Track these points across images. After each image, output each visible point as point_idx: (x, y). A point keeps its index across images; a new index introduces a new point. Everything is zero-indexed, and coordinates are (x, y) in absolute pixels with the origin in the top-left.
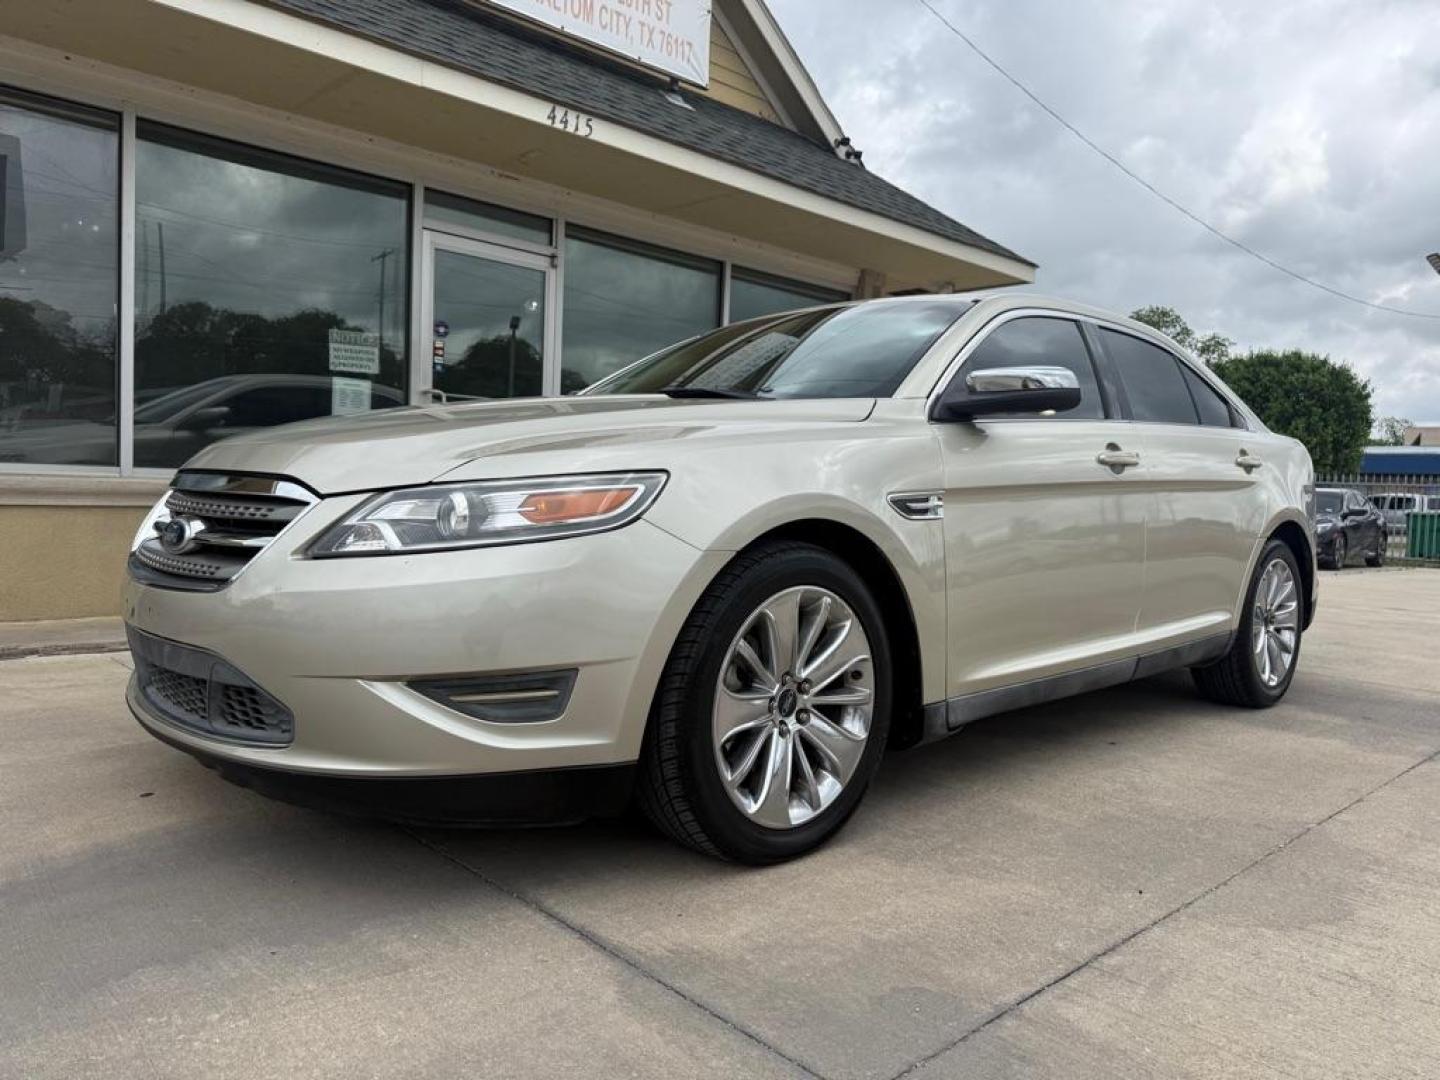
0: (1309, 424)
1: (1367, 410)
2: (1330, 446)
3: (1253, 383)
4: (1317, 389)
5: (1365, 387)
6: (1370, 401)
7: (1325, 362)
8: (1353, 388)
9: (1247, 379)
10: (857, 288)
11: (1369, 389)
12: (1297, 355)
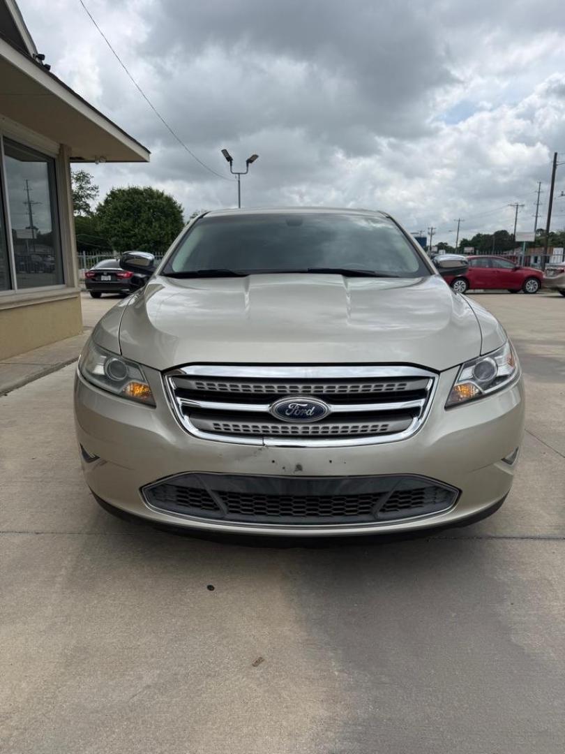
0: (161, 225)
1: (181, 218)
2: (170, 235)
3: (132, 202)
4: (162, 207)
5: (180, 207)
6: (183, 214)
7: (162, 194)
8: (175, 208)
9: (129, 201)
10: (58, 155)
11: (182, 208)
12: (150, 189)
